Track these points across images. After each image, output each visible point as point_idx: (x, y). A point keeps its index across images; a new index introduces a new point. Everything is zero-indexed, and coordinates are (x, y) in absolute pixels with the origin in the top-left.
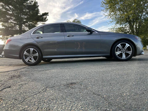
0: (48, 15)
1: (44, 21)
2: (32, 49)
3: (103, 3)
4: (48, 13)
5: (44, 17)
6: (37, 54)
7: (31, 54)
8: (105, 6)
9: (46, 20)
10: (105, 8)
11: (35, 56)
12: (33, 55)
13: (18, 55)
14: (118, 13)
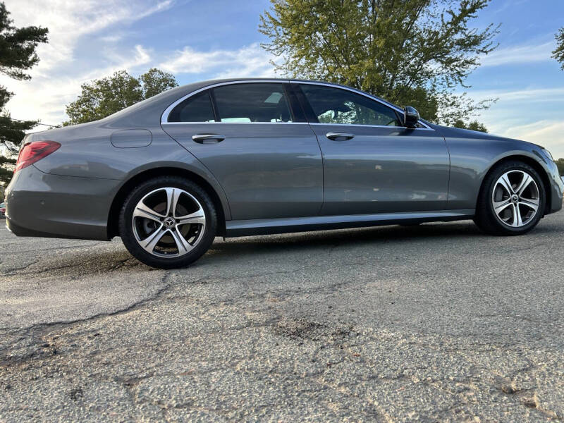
0: (44, 40)
1: (19, 65)
2: (173, 193)
3: (267, 19)
4: (46, 30)
5: (26, 45)
6: (201, 212)
7: (171, 214)
8: (274, 33)
9: (31, 58)
10: (274, 39)
11: (190, 221)
12: (178, 221)
13: (101, 220)
14: (320, 62)
